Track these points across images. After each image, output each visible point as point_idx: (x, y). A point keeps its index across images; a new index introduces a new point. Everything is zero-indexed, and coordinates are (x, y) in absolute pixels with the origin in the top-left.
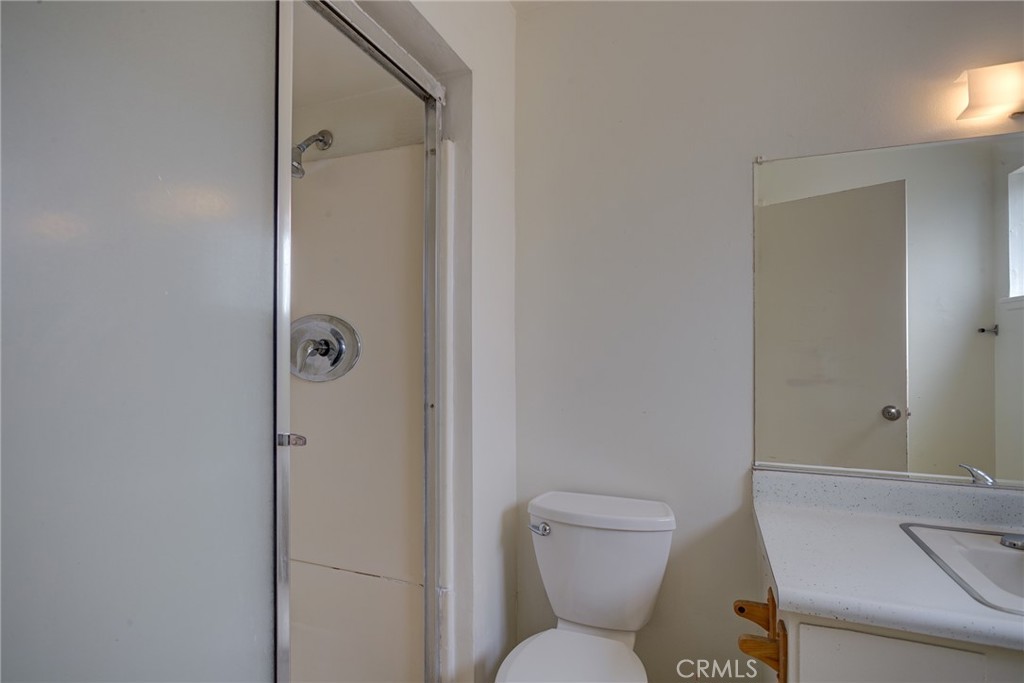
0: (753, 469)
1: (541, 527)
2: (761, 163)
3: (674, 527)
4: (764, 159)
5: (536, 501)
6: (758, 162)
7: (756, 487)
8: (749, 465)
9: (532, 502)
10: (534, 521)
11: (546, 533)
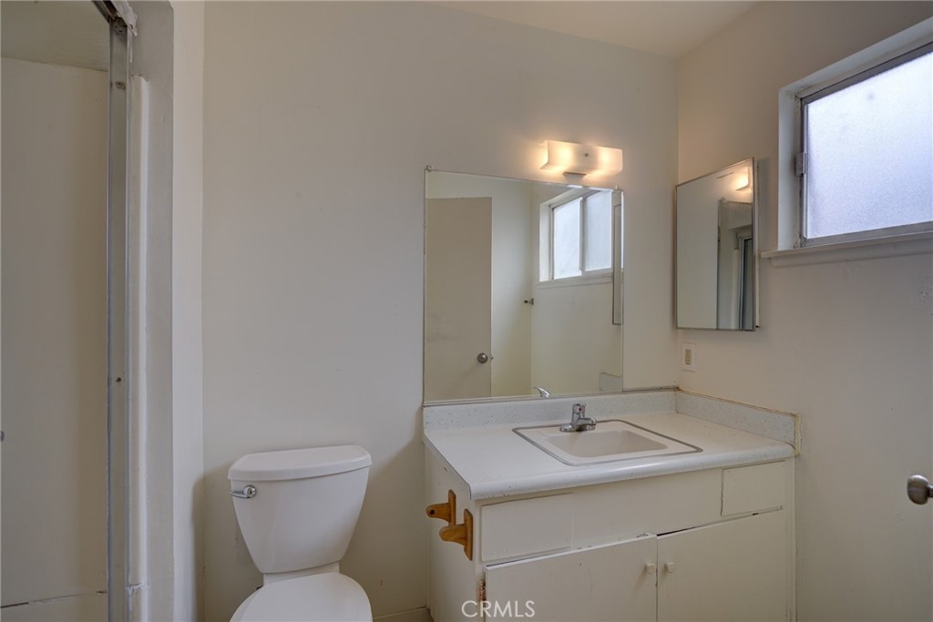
0: (423, 407)
1: (246, 490)
2: (429, 171)
3: (370, 463)
4: (433, 168)
5: (237, 466)
6: (428, 169)
7: (425, 420)
8: (420, 405)
9: (232, 468)
10: (234, 487)
11: (251, 495)
